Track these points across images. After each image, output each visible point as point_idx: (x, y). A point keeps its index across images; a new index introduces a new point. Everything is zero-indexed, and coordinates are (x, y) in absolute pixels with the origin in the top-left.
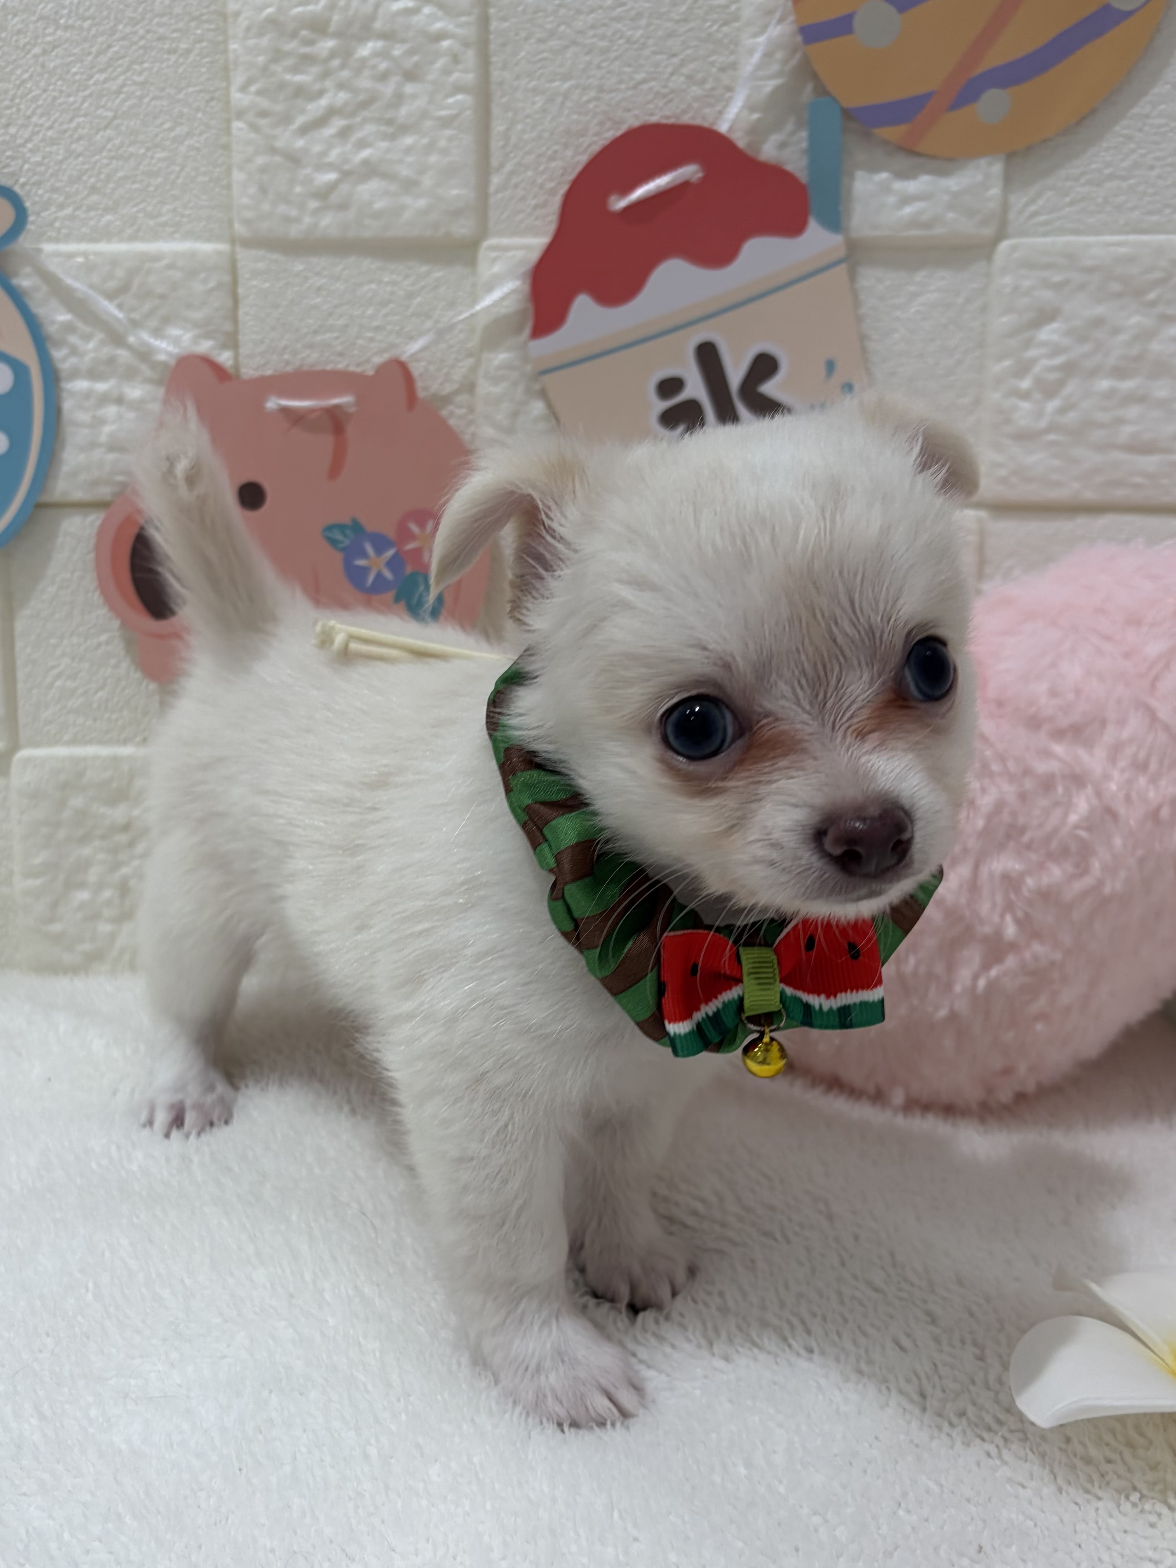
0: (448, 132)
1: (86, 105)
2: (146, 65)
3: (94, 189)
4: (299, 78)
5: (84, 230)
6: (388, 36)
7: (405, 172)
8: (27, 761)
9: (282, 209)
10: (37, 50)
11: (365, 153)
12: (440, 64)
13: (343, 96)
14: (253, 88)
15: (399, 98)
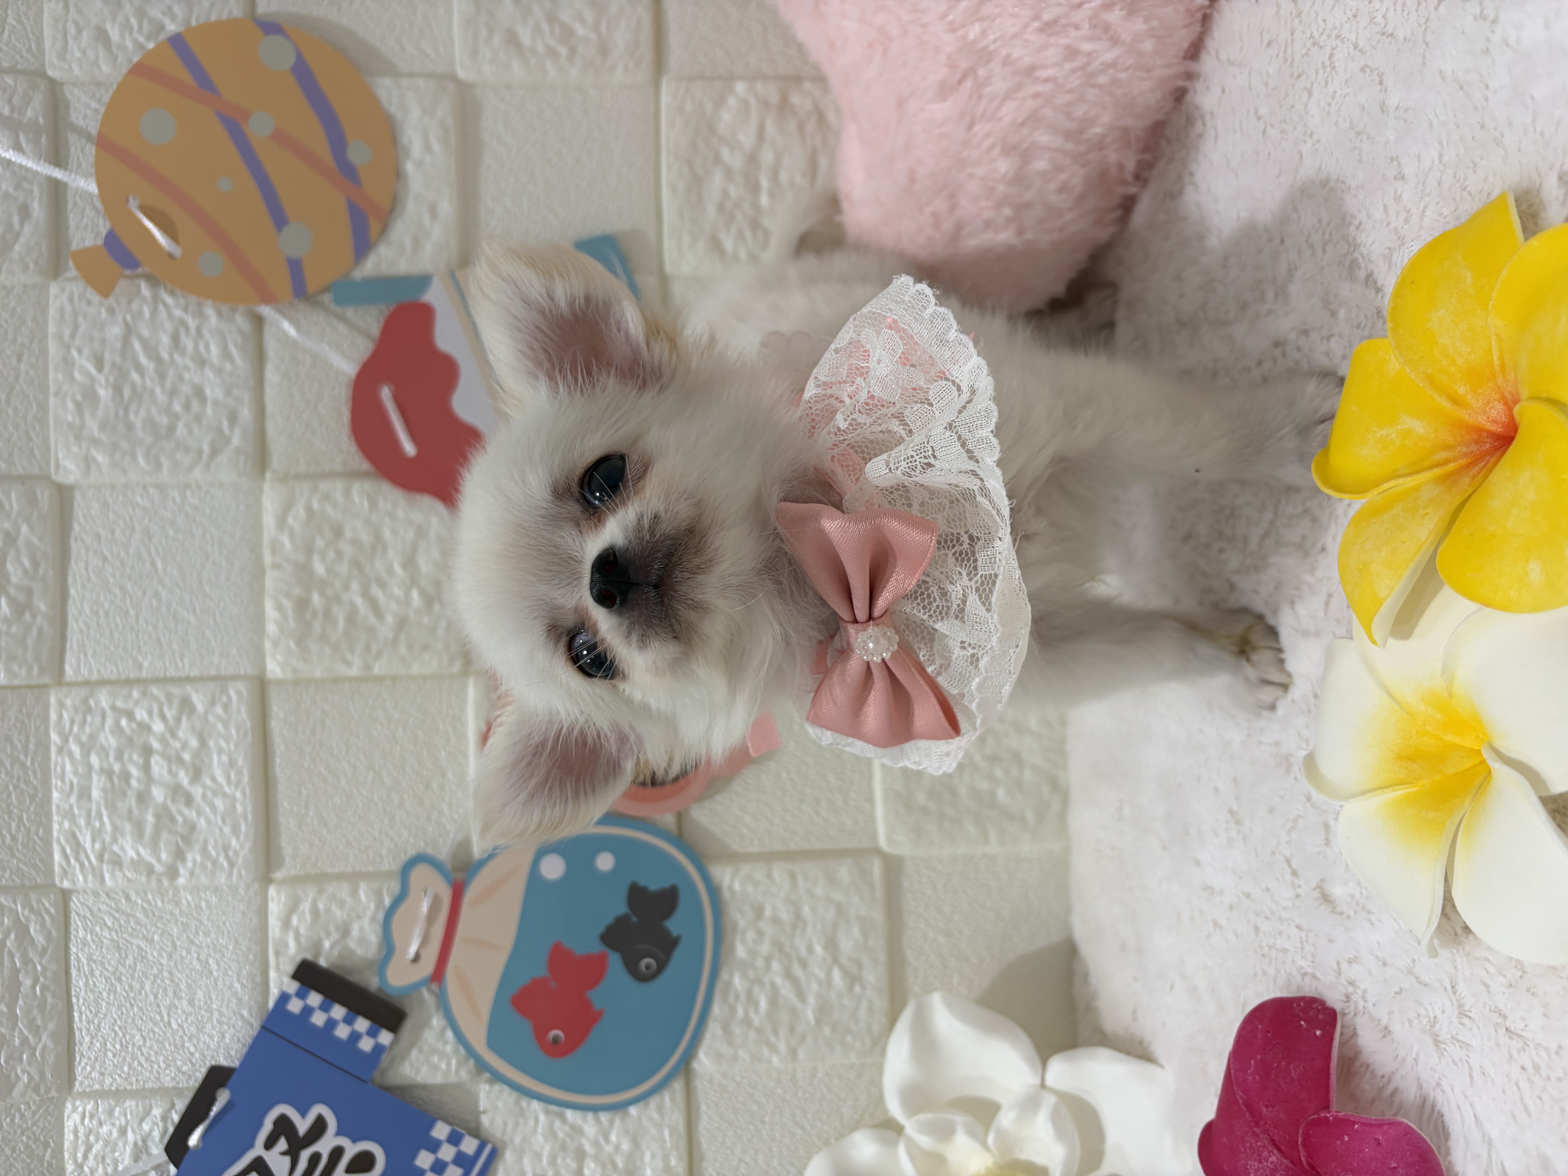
0: (381, 502)
1: (365, 792)
2: (334, 745)
3: (428, 786)
4: (341, 621)
5: (460, 795)
6: (309, 550)
7: (411, 535)
8: (890, 839)
9: (441, 632)
10: (324, 832)
11: (397, 568)
12: (329, 509)
13: (355, 586)
14: (349, 656)
15: (355, 542)
